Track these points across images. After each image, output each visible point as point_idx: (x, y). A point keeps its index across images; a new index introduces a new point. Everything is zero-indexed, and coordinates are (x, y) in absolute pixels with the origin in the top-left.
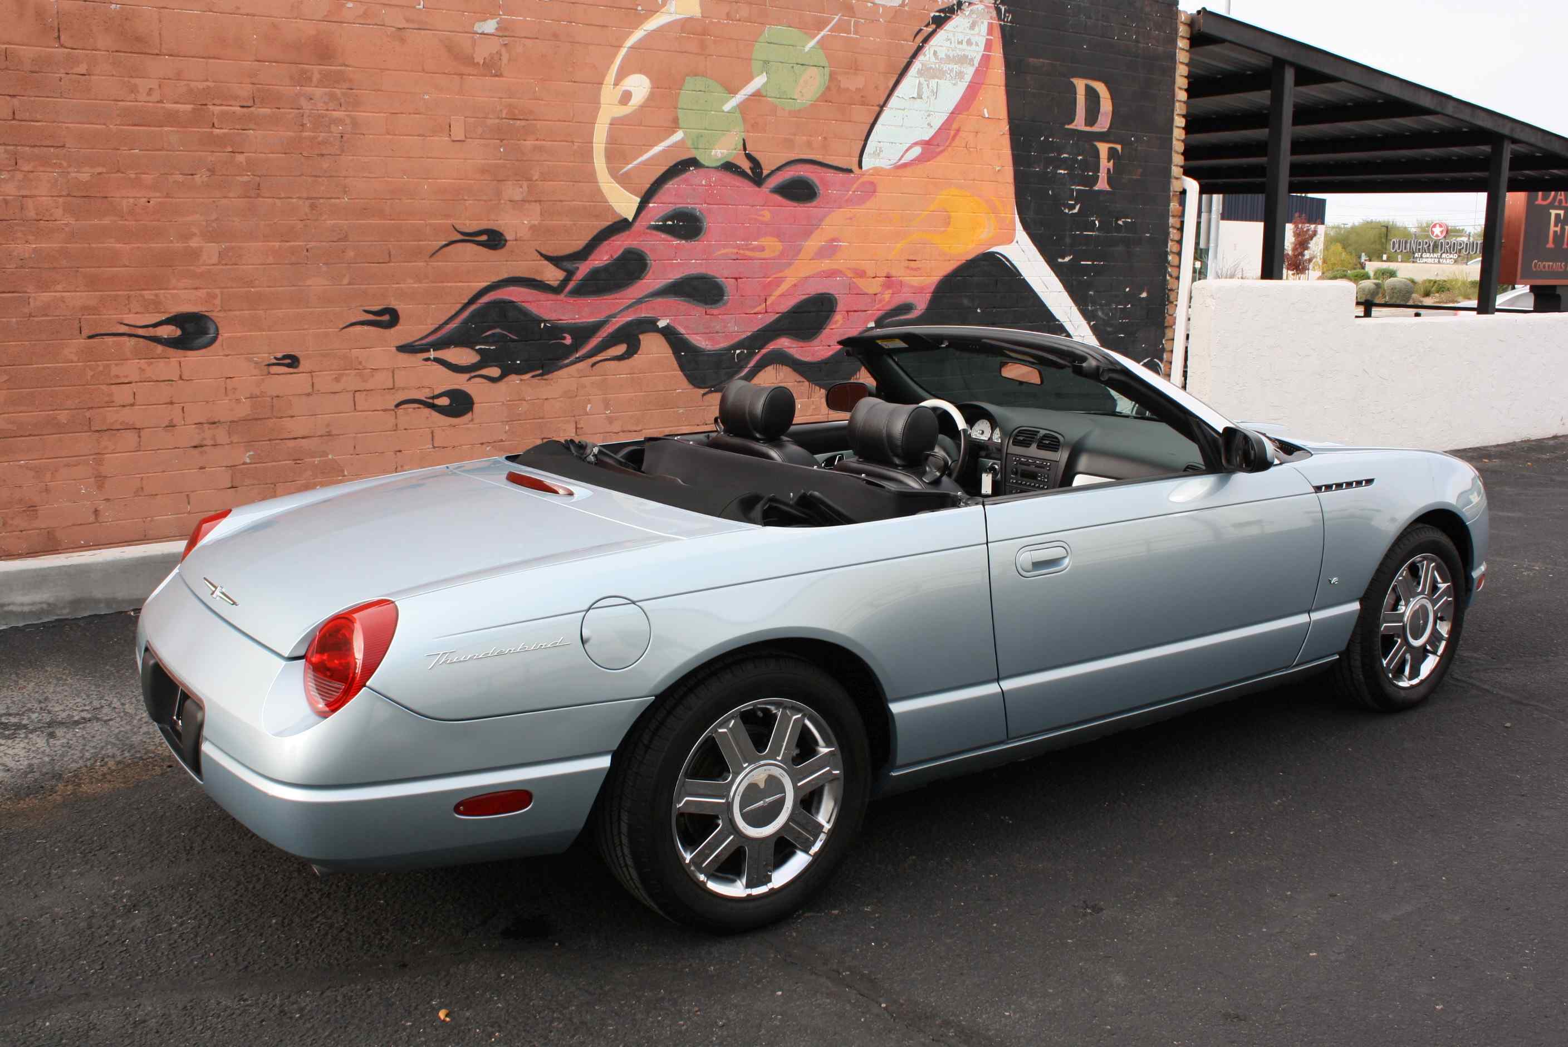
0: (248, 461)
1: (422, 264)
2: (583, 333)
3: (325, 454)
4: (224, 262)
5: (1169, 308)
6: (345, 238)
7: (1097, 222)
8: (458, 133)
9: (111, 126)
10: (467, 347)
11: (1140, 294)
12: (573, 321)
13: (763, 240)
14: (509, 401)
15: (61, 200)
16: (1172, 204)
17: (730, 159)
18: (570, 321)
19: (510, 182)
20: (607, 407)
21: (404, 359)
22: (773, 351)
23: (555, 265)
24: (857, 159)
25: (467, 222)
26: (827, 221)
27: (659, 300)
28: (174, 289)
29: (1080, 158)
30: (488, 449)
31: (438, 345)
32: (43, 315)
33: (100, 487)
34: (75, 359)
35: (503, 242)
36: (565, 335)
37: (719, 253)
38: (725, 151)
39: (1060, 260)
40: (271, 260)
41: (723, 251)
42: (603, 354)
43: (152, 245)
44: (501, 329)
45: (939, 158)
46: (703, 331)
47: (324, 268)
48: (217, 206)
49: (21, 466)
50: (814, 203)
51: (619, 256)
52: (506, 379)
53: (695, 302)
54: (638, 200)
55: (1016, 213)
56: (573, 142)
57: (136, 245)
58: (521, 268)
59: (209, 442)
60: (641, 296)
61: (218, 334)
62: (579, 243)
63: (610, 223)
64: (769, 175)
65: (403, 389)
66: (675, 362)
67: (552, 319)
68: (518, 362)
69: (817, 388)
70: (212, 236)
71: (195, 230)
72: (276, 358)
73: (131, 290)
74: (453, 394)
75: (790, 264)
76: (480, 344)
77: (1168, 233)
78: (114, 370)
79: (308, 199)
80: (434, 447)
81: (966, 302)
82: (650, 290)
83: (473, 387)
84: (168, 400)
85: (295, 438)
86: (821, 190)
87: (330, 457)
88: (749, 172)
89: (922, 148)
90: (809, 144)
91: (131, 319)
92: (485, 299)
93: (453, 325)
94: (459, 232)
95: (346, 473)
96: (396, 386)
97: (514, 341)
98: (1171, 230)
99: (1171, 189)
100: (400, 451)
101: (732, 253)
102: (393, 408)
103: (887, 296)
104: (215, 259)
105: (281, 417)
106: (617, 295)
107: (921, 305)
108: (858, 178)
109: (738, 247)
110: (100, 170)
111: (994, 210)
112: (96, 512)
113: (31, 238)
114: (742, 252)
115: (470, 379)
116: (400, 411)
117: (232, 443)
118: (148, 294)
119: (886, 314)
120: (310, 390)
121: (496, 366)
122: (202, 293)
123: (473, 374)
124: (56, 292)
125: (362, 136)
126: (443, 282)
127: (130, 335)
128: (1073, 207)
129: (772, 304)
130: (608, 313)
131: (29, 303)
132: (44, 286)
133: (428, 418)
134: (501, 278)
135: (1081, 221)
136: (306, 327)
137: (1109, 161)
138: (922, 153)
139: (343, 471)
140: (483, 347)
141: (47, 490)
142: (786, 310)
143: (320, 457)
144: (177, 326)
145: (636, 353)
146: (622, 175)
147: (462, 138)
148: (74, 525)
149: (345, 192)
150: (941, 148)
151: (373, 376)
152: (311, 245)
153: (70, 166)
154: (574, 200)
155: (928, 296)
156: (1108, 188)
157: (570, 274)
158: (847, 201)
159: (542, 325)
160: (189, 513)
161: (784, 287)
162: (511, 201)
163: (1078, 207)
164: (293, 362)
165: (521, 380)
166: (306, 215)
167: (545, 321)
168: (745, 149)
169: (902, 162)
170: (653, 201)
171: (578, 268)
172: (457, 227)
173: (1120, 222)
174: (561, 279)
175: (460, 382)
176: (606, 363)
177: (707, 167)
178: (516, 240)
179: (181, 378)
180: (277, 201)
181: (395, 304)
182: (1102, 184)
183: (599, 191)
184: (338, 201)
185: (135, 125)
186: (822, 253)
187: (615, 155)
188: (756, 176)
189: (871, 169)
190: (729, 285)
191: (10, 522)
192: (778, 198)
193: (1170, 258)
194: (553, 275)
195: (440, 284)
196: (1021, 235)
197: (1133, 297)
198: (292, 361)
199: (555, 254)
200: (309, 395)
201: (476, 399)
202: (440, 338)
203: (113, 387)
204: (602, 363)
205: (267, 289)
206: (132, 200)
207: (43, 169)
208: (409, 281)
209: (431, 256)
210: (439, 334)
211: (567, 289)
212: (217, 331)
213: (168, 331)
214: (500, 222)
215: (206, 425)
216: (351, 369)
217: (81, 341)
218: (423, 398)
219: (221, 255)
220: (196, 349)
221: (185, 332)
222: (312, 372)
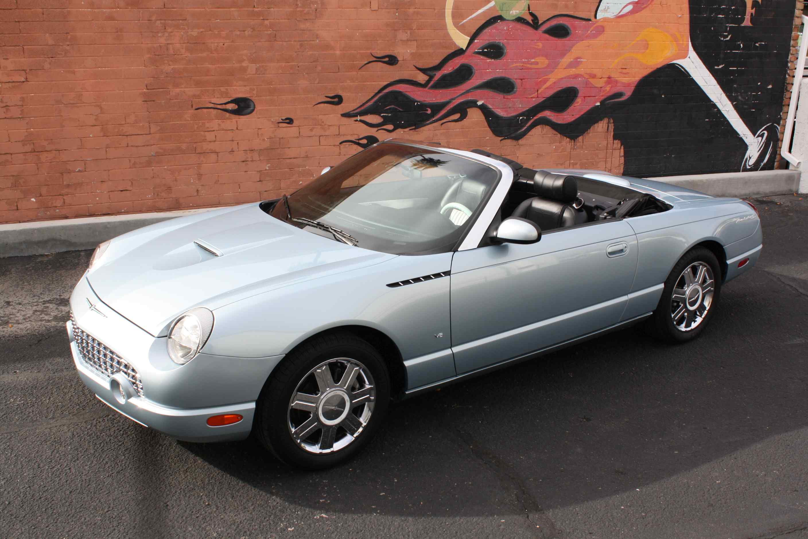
0: (268, 168)
1: (355, 73)
2: (437, 108)
3: (305, 166)
4: (258, 73)
5: (787, 95)
6: (317, 61)
7: (741, 45)
8: (375, 6)
9: (207, 9)
10: (376, 114)
11: (768, 86)
12: (432, 102)
13: (537, 58)
15: (184, 45)
16: (793, 33)
17: (520, 16)
18: (430, 102)
19: (401, 31)
21: (345, 120)
22: (540, 118)
23: (423, 73)
24: (594, 13)
25: (378, 52)
26: (574, 48)
27: (479, 91)
28: (235, 86)
29: (733, 8)
31: (362, 114)
32: (176, 99)
33: (199, 179)
34: (189, 119)
35: (396, 62)
37: (512, 66)
38: (518, 11)
39: (716, 67)
40: (280, 71)
41: (515, 65)
42: (446, 119)
43: (225, 65)
44: (395, 106)
45: (644, 10)
46: (502, 107)
47: (306, 76)
48: (255, 46)
49: (165, 169)
50: (568, 38)
51: (457, 69)
52: (396, 131)
53: (498, 92)
54: (469, 38)
55: (690, 41)
56: (434, 9)
57: (218, 66)
58: (406, 75)
59: (250, 159)
60: (469, 89)
61: (255, 108)
62: (437, 62)
63: (452, 51)
64: (542, 24)
65: (344, 135)
66: (486, 124)
67: (422, 100)
68: (403, 122)
69: (565, 138)
70: (253, 61)
71: (245, 58)
72: (282, 120)
73: (215, 87)
74: (368, 138)
75: (552, 72)
76: (383, 113)
77: (790, 50)
78: (207, 125)
79: (299, 41)
81: (655, 91)
82: (474, 86)
83: (379, 134)
84: (231, 139)
85: (290, 158)
86: (572, 31)
87: (307, 167)
88: (531, 22)
89: (634, 7)
90: (566, 6)
91: (214, 100)
92: (386, 91)
93: (370, 104)
94: (373, 56)
95: (314, 176)
96: (340, 134)
97: (400, 111)
98: (791, 48)
99: (794, 24)
101: (520, 66)
102: (338, 144)
103: (608, 88)
104: (254, 73)
105: (284, 148)
106: (456, 89)
107: (628, 93)
108: (595, 24)
109: (524, 63)
110: (202, 30)
111: (676, 39)
112: (198, 191)
113: (171, 63)
114: (525, 65)
115: (377, 131)
116: (342, 146)
117: (260, 160)
118: (223, 89)
119: (607, 98)
120: (298, 135)
121: (391, 124)
122: (248, 88)
123: (379, 128)
124: (182, 88)
125: (326, 9)
126: (365, 82)
127: (214, 108)
128: (727, 36)
129: (541, 92)
130: (451, 97)
131: (170, 94)
132: (176, 85)
133: (355, 150)
134: (395, 80)
135: (732, 44)
136: (297, 104)
137: (752, 9)
138: (633, 9)
141: (176, 180)
142: (549, 96)
143: (302, 167)
144: (236, 104)
145: (465, 118)
146: (461, 25)
147: (377, 9)
148: (187, 196)
149: (317, 38)
150: (645, 6)
151: (329, 129)
152: (301, 64)
153: (188, 29)
154: (434, 40)
155: (633, 88)
156: (750, 25)
157: (431, 78)
158: (587, 37)
159: (416, 104)
160: (240, 193)
161: (548, 84)
162: (401, 40)
163: (729, 37)
166: (298, 49)
167: (417, 102)
168: (529, 10)
169: (620, 14)
170: (477, 39)
171: (435, 74)
172: (373, 54)
173: (757, 45)
174: (426, 80)
175: (372, 132)
176: (449, 123)
177: (508, 20)
178: (403, 60)
179: (237, 129)
180: (284, 42)
181: (340, 93)
182: (747, 22)
183: (448, 35)
184: (313, 42)
185: (218, 8)
186: (571, 65)
187: (457, 15)
188: (535, 24)
189: (602, 19)
190: (518, 83)
191: (159, 194)
192: (547, 36)
193: (789, 65)
194: (422, 78)
196: (692, 53)
197: (763, 88)
198: (290, 121)
199: (423, 68)
200: (297, 137)
202: (363, 110)
203: (206, 133)
204: (447, 123)
205: (278, 86)
206: (216, 44)
207: (177, 31)
208: (348, 81)
209: (359, 69)
210: (363, 108)
211: (430, 85)
212: (255, 105)
213: (231, 106)
214: (395, 51)
215: (249, 151)
216: (318, 125)
217: (192, 111)
218: (354, 140)
219: (257, 70)
220: (245, 115)
221: (239, 108)
222: (299, 127)
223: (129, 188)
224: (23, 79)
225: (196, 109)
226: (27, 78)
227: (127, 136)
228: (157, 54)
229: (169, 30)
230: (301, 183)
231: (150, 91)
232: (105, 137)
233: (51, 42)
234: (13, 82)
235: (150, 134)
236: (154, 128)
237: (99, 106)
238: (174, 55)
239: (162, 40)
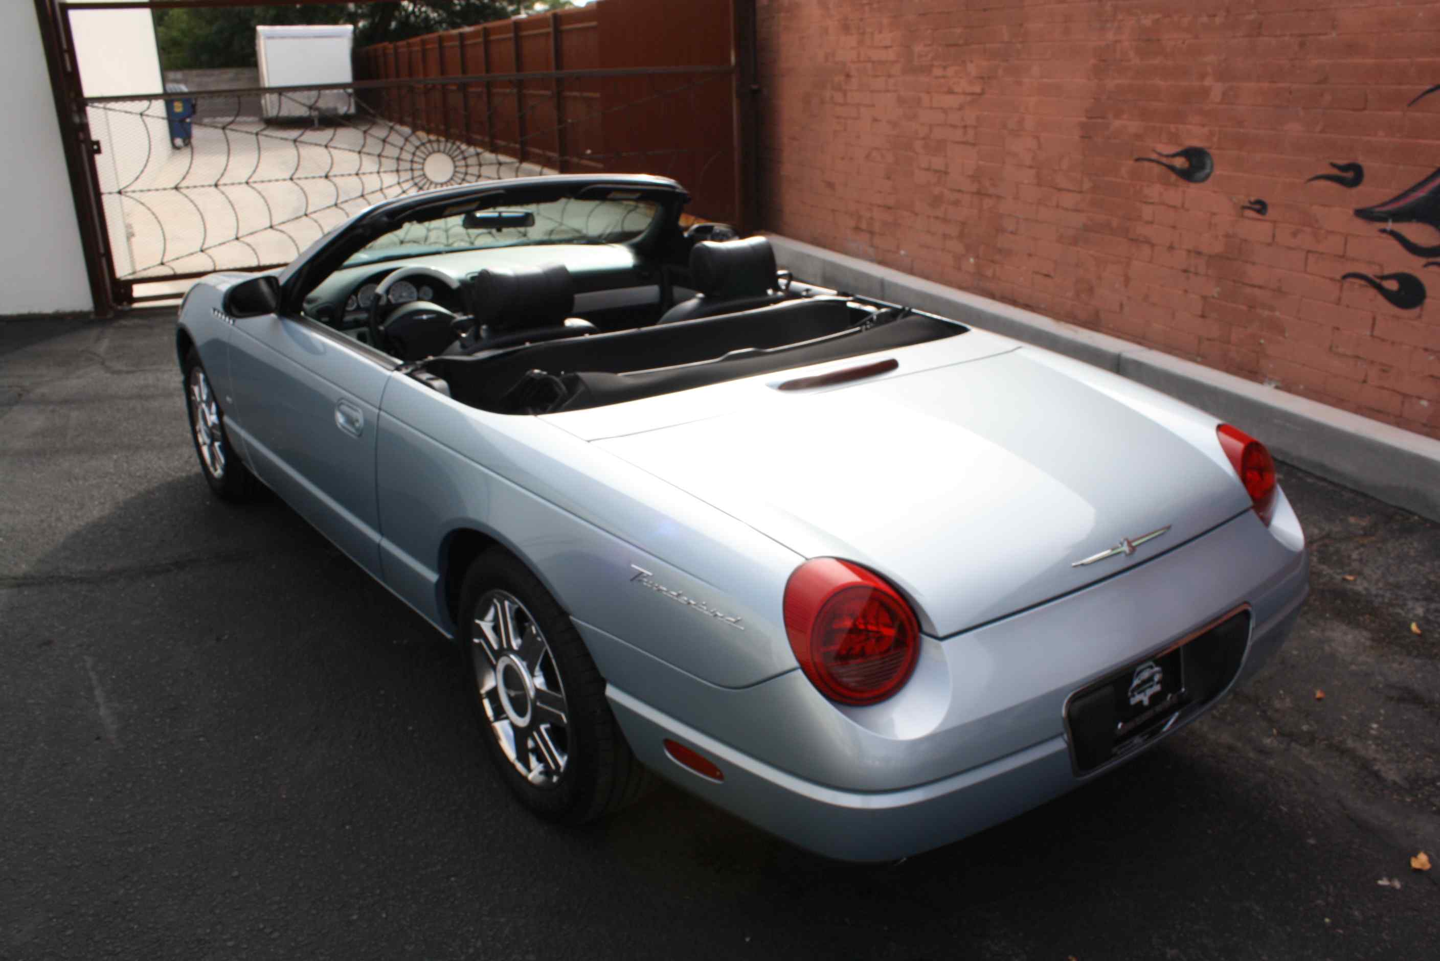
0: (1216, 295)
1: (1398, 113)
3: (1272, 309)
4: (1225, 101)
6: (1324, 80)
10: (1430, 225)
15: (1134, 43)
21: (1360, 226)
28: (1190, 123)
30: (1432, 357)
31: (1398, 216)
32: (1115, 138)
34: (1126, 176)
40: (1259, 100)
43: (1181, 83)
47: (1302, 113)
48: (1228, 46)
49: (1090, 255)
57: (1169, 83)
59: (1192, 269)
61: (1212, 170)
65: (1353, 260)
70: (1221, 76)
71: (1209, 70)
72: (1250, 202)
73: (1162, 123)
74: (1402, 278)
78: (1146, 191)
79: (1300, 36)
80: (1372, 336)
83: (1431, 277)
84: (1173, 224)
85: (1254, 286)
87: (1277, 314)
91: (1160, 148)
93: (1421, 194)
95: (1287, 335)
96: (1347, 256)
100: (1338, 329)
102: (1338, 277)
104: (1218, 99)
105: (1247, 262)
110: (1158, 16)
112: (1121, 306)
113: (1116, 75)
115: (1426, 265)
116: (1346, 284)
117: (1206, 275)
118: (1172, 128)
120: (1269, 240)
122: (1205, 131)
123: (1431, 260)
124: (1123, 120)
126: (1416, 139)
127: (1158, 162)
131: (1109, 128)
132: (1118, 115)
133: (1372, 300)
136: (1278, 174)
139: (1285, 332)
141: (1099, 278)
143: (1269, 311)
144: (1187, 158)
148: (1109, 310)
149: (1334, 27)
151: (1326, 239)
152: (1294, 87)
160: (1173, 328)
164: (1261, 210)
166: (1295, 53)
175: (1414, 266)
179: (1183, 206)
180: (1273, 38)
181: (1361, 160)
184: (1322, 38)
191: (1080, 294)
200: (1269, 245)
201: (1429, 292)
202: (1400, 207)
203: (1144, 205)
205: (1253, 131)
206: (1173, 42)
207: (1127, 18)
208: (1381, 133)
209: (1410, 104)
210: (1402, 203)
212: (1212, 167)
213: (1180, 162)
215: (1193, 254)
216: (1308, 226)
217: (1131, 162)
218: (1370, 275)
219: (1224, 94)
220: (1196, 181)
221: (1191, 165)
222: (1274, 222)
223: (1052, 274)
224: (977, 89)
225: (1137, 160)
226: (983, 89)
227: (1059, 189)
228: (1103, 58)
229: (1120, 17)
230: (1262, 341)
231: (1088, 120)
232: (1038, 187)
233: (1006, 38)
234: (974, 94)
235: (1081, 192)
236: (1087, 185)
237: (1037, 138)
238: (1122, 61)
239: (1110, 36)
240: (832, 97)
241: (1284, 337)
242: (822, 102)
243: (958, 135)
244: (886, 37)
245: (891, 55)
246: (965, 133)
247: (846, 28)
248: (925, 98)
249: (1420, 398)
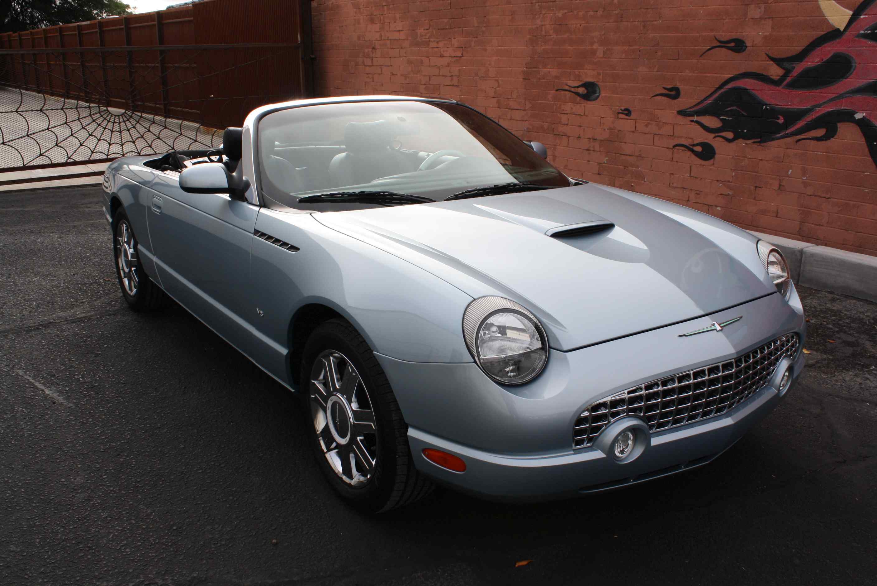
0: (606, 162)
1: (695, 61)
2: (793, 116)
3: (638, 167)
4: (605, 56)
6: (657, 44)
10: (715, 116)
12: (787, 107)
14: (737, 156)
15: (553, 26)
18: (784, 106)
19: (752, 6)
20: (804, 174)
21: (680, 118)
23: (777, 64)
25: (724, 34)
27: (859, 96)
28: (586, 69)
30: (721, 185)
31: (699, 113)
32: (543, 79)
34: (551, 100)
35: (744, 48)
36: (779, 116)
40: (624, 56)
42: (806, 134)
43: (580, 47)
44: (737, 107)
47: (647, 62)
48: (605, 27)
51: (826, 61)
52: (736, 141)
54: (851, 13)
57: (574, 47)
58: (754, 66)
59: (592, 149)
60: (843, 92)
61: (600, 94)
62: (797, 49)
63: (823, 33)
65: (678, 137)
66: (867, 150)
67: (772, 103)
68: (745, 131)
70: (602, 43)
71: (596, 40)
72: (622, 110)
73: (571, 69)
74: (704, 145)
76: (723, 115)
78: (563, 107)
79: (643, 22)
80: (690, 176)
82: (851, 88)
83: (717, 143)
84: (579, 125)
85: (627, 155)
87: (640, 169)
91: (570, 83)
92: (729, 86)
93: (709, 101)
94: (717, 40)
95: (646, 180)
96: (675, 135)
97: (743, 115)
100: (673, 174)
102: (671, 147)
104: (601, 56)
105: (621, 142)
106: (823, 90)
110: (566, 11)
113: (542, 44)
115: (715, 137)
116: (675, 150)
117: (600, 151)
118: (577, 71)
120: (634, 130)
121: (730, 131)
122: (595, 73)
123: (717, 135)
124: (548, 68)
126: (706, 73)
127: (570, 91)
130: (814, 103)
131: (540, 73)
132: (545, 66)
133: (689, 157)
134: (741, 72)
136: (636, 94)
139: (645, 178)
140: (725, 118)
143: (636, 168)
144: (585, 88)
145: (833, 137)
149: (660, 17)
151: (664, 127)
152: (642, 48)
153: (556, 10)
154: (797, 16)
157: (787, 72)
159: (764, 107)
162: (752, 19)
164: (628, 114)
165: (746, 144)
166: (641, 31)
167: (766, 105)
170: (864, 13)
171: (794, 68)
172: (717, 38)
174: (781, 75)
175: (709, 138)
176: (809, 141)
178: (753, 46)
179: (584, 113)
180: (629, 23)
181: (679, 85)
183: (818, 8)
184: (655, 23)
194: (775, 72)
195: (705, 75)
198: (628, 112)
199: (779, 57)
200: (633, 132)
201: (717, 152)
202: (700, 109)
203: (562, 115)
204: (804, 141)
205: (621, 72)
206: (575, 25)
207: (548, 12)
208: (687, 71)
209: (701, 56)
210: (700, 107)
211: (785, 83)
212: (600, 92)
213: (581, 90)
214: (744, 34)
215: (591, 140)
216: (654, 121)
217: (553, 92)
218: (687, 145)
219: (604, 53)
220: (591, 100)
221: (587, 93)
222: (636, 120)
224: (460, 55)
226: (462, 54)
227: (512, 109)
228: (535, 35)
229: (544, 12)
230: (633, 184)
231: (527, 69)
232: (498, 109)
233: (476, 25)
234: (456, 57)
235: (525, 110)
236: (528, 106)
237: (497, 81)
238: (545, 36)
239: (538, 22)
240: (363, 62)
241: (645, 181)
242: (357, 65)
243: (447, 81)
244: (399, 25)
245: (402, 36)
246: (452, 79)
247: (372, 21)
248: (426, 61)
249: (716, 206)
